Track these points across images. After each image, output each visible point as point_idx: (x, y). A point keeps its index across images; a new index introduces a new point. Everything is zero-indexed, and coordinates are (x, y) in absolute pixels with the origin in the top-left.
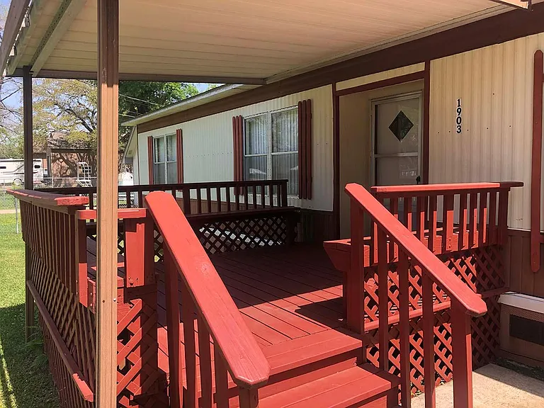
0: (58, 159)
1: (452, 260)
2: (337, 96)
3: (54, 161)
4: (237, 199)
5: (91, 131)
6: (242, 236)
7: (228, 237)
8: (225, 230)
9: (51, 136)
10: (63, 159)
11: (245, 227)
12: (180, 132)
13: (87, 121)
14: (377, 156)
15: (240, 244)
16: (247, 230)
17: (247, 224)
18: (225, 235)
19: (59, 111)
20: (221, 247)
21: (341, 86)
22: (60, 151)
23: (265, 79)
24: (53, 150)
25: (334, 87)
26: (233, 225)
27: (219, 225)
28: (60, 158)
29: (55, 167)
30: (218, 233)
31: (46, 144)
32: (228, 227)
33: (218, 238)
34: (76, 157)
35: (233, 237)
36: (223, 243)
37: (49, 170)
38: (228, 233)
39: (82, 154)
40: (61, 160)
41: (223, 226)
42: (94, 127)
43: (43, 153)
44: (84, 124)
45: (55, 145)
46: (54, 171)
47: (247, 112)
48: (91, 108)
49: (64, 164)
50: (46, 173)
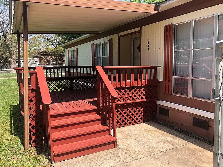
0: (43, 58)
1: (135, 89)
2: (119, 37)
3: (42, 59)
4: (93, 72)
5: (55, 47)
6: (88, 84)
7: (83, 84)
8: (82, 82)
9: (41, 49)
10: (45, 58)
11: (89, 81)
12: (77, 49)
13: (54, 44)
14: (134, 58)
15: (88, 87)
16: (90, 82)
17: (90, 80)
18: (82, 83)
19: (44, 40)
20: (81, 87)
21: (120, 34)
22: (44, 55)
23: (98, 32)
24: (41, 55)
25: (118, 35)
26: (85, 80)
27: (80, 80)
28: (44, 58)
29: (42, 62)
30: (80, 82)
31: (39, 53)
32: (83, 81)
33: (80, 84)
34: (50, 58)
35: (85, 84)
36: (82, 86)
37: (40, 63)
38: (83, 83)
39: (52, 57)
40: (44, 59)
41: (82, 80)
42: (57, 46)
43: (38, 56)
44: (53, 45)
45: (42, 53)
46: (42, 63)
47: (96, 42)
48: (56, 39)
49: (45, 60)
50: (39, 64)
